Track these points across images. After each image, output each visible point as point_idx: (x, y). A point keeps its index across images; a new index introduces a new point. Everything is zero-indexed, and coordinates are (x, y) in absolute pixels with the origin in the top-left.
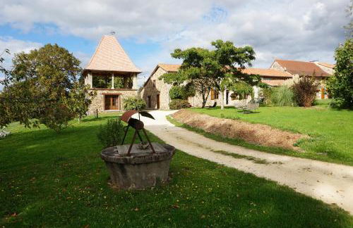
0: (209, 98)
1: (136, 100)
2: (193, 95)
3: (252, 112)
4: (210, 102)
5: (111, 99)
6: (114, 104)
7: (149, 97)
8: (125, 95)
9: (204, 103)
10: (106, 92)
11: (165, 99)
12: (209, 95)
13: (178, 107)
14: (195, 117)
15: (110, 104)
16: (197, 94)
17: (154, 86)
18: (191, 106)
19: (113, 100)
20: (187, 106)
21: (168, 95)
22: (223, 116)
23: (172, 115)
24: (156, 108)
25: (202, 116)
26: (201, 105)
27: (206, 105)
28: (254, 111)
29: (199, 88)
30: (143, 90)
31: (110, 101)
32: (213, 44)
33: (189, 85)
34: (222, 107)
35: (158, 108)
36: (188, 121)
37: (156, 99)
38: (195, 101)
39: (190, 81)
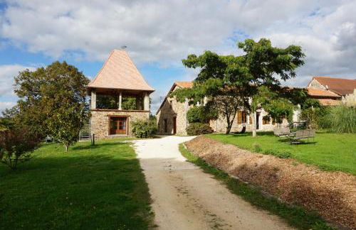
0: (236, 121)
1: (146, 124)
2: (216, 118)
3: (303, 143)
4: (237, 127)
5: (118, 122)
6: (121, 128)
7: (166, 120)
8: (135, 117)
9: (229, 127)
10: (111, 113)
11: (182, 123)
12: (235, 118)
13: (197, 133)
14: (216, 148)
15: (116, 128)
16: (220, 116)
17: (171, 107)
18: (213, 131)
19: (120, 123)
20: (208, 131)
21: (185, 117)
22: (258, 150)
23: (186, 144)
24: (172, 133)
25: (225, 147)
26: (225, 130)
27: (232, 130)
28: (306, 140)
29: (222, 108)
30: (160, 113)
31: (116, 124)
32: (241, 46)
33: (210, 103)
34: (254, 134)
35: (175, 132)
36: (204, 154)
37: (173, 122)
38: (218, 125)
39: (210, 99)
